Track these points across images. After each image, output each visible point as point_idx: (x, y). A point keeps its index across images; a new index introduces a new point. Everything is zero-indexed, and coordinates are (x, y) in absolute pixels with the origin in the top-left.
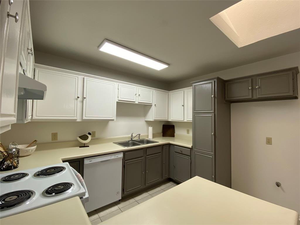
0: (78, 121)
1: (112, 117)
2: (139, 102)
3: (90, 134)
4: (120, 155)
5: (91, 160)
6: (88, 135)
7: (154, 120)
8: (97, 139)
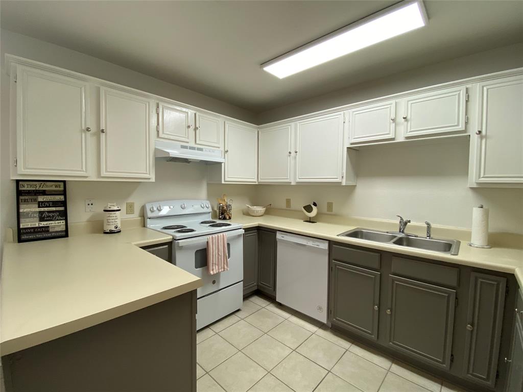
0: (292, 184)
1: (337, 178)
2: (407, 138)
3: (315, 204)
4: (322, 244)
5: (283, 236)
6: (313, 206)
7: (477, 183)
8: (335, 215)
